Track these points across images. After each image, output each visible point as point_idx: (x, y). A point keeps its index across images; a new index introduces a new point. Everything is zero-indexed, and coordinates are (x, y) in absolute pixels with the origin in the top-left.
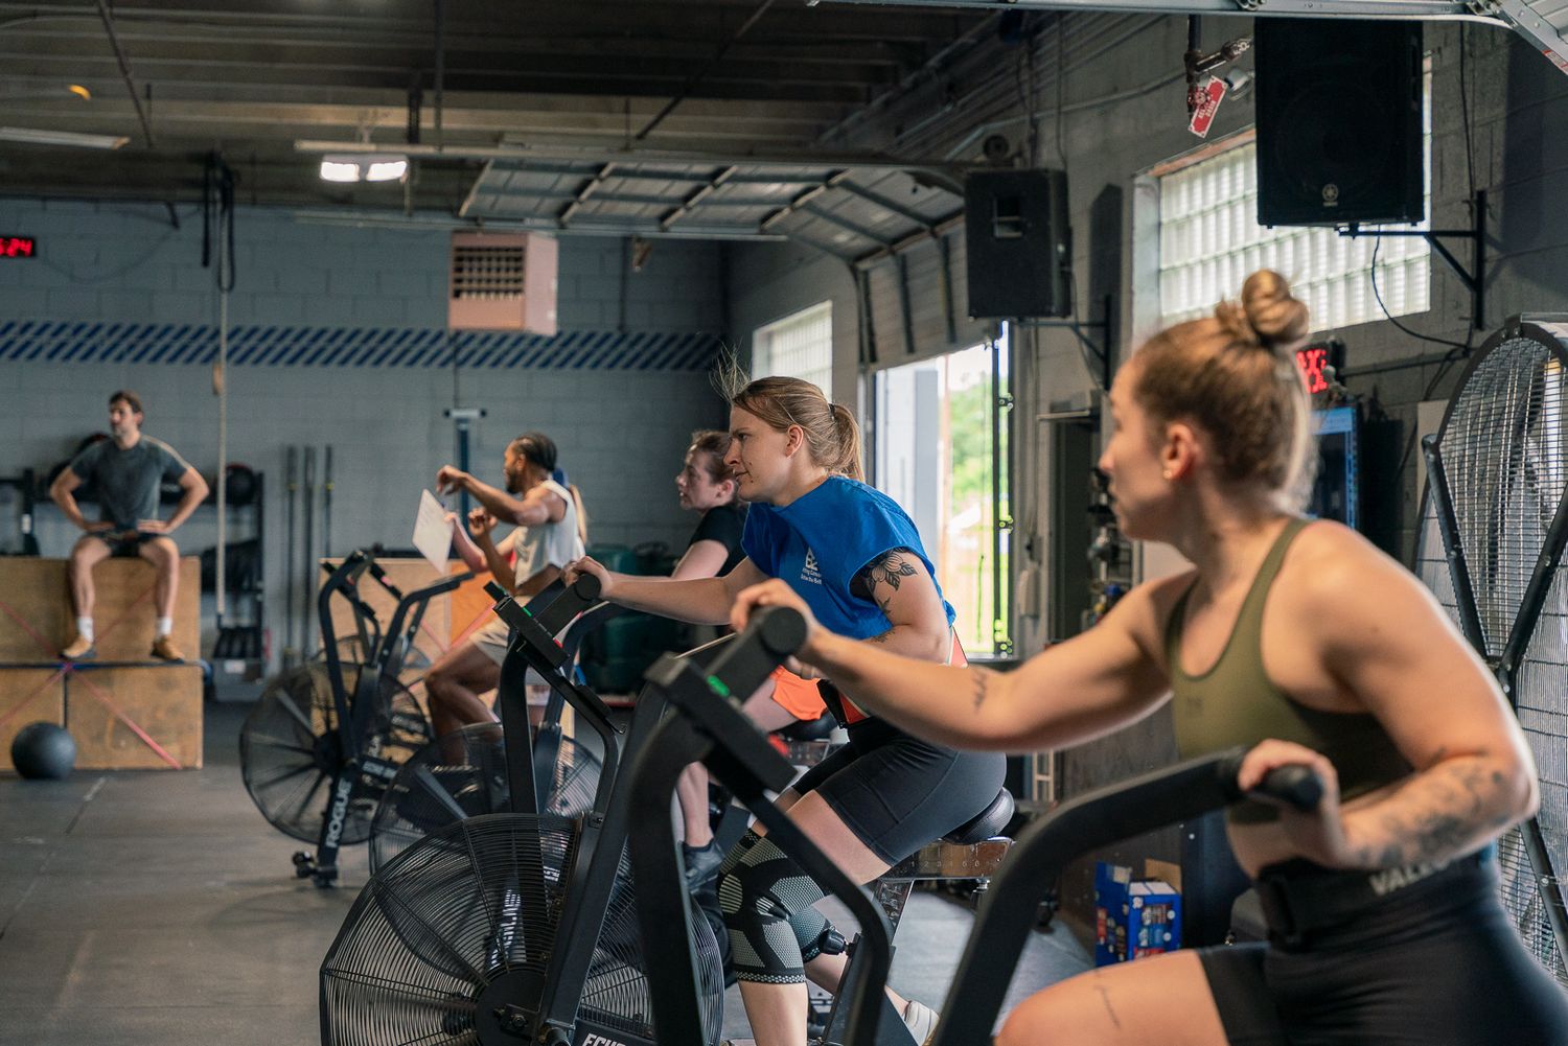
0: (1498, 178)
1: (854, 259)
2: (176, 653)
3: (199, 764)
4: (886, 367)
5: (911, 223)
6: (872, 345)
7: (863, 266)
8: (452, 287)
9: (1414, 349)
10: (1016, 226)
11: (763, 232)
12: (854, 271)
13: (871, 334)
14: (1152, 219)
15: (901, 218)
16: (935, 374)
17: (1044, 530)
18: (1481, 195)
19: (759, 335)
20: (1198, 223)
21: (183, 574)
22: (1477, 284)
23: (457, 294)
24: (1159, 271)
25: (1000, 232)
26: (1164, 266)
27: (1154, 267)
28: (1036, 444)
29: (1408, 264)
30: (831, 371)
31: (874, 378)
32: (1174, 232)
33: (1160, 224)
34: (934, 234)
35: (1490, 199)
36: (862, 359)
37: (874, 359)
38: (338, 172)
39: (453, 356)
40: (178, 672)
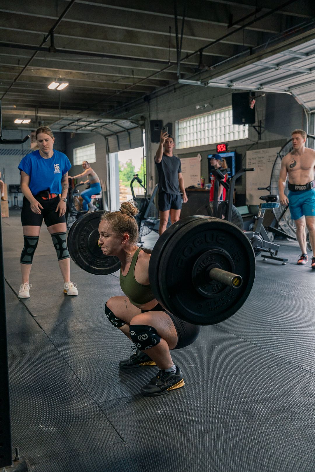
0: (264, 118)
1: (106, 137)
2: (5, 199)
3: (8, 216)
4: (111, 153)
5: (123, 129)
6: (109, 150)
7: (107, 137)
8: (31, 141)
9: (245, 143)
10: (158, 128)
11: (91, 132)
12: (105, 138)
13: (109, 148)
14: (178, 128)
15: (120, 128)
16: (118, 154)
17: (153, 174)
18: (260, 121)
19: (74, 150)
20: (188, 128)
21: (5, 186)
22: (260, 134)
23: (32, 142)
24: (179, 136)
25: (155, 129)
26: (180, 135)
27: (178, 135)
28: (151, 162)
29: (244, 131)
30: (95, 154)
31: (109, 155)
32: (182, 129)
33: (179, 129)
34: (127, 131)
35: (262, 121)
36: (107, 152)
37: (109, 151)
38: (18, 121)
39: (22, 154)
40: (4, 202)
